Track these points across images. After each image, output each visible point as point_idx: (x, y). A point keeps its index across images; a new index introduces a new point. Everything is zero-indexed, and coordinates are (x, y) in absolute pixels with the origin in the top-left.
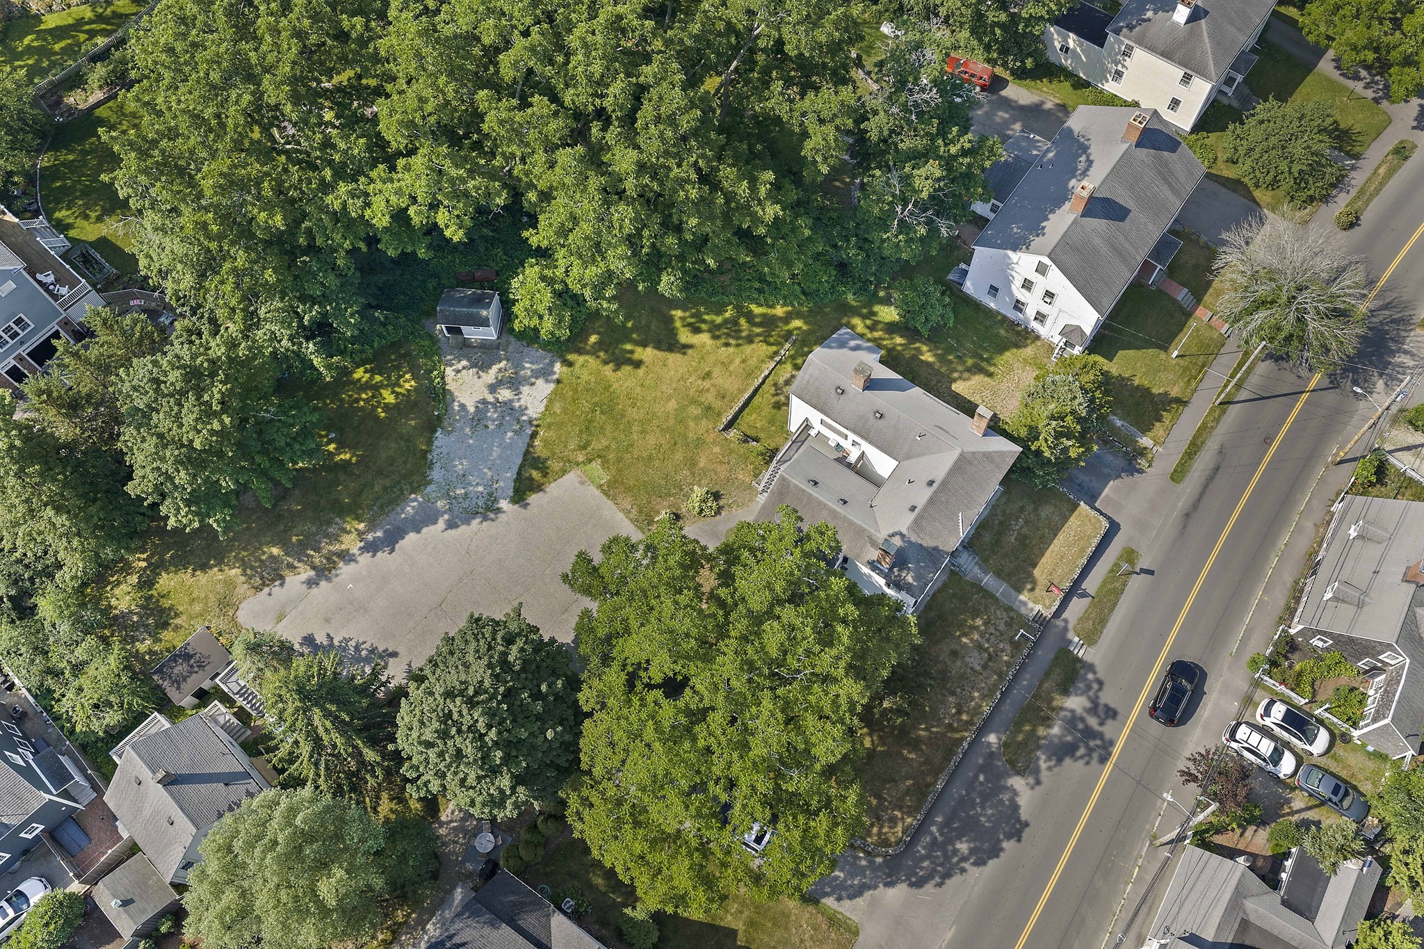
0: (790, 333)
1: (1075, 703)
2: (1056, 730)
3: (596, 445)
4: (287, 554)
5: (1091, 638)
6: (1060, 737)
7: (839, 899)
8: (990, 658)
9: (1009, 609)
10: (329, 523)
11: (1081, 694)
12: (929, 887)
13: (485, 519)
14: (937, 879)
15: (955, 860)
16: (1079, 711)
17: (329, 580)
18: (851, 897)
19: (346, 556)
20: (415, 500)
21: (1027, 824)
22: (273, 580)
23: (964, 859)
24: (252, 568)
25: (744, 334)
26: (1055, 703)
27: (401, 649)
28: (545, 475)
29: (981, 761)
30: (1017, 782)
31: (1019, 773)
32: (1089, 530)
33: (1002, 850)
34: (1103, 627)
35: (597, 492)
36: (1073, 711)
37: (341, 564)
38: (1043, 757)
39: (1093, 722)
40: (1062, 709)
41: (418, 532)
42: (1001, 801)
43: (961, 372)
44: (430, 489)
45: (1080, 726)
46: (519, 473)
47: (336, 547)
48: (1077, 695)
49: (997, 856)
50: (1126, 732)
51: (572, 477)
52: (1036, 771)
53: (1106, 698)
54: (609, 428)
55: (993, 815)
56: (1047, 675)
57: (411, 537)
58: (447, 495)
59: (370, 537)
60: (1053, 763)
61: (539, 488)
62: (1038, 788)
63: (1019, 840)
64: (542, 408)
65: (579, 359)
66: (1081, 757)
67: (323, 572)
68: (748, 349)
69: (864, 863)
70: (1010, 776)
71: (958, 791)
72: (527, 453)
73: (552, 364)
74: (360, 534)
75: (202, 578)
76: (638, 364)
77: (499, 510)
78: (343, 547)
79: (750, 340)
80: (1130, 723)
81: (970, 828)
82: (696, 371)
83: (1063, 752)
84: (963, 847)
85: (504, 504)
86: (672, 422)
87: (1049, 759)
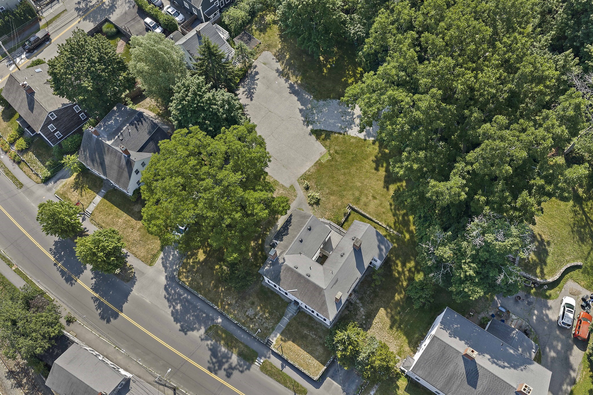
0: (402, 233)
1: (234, 359)
2: (223, 349)
3: (337, 157)
4: (287, 60)
5: (264, 368)
6: (220, 351)
7: (162, 258)
8: (251, 319)
9: (273, 329)
10: (299, 71)
11: (238, 362)
12: (164, 293)
13: (304, 121)
14: (167, 296)
15: (174, 303)
16: (231, 361)
17: (279, 75)
18: (163, 263)
19: (288, 79)
20: (311, 97)
21: (186, 334)
22: (278, 59)
23: (174, 308)
24: (281, 51)
25: (397, 212)
26: (234, 349)
27: (253, 102)
28: (323, 140)
29: (211, 315)
30: (202, 331)
31: (206, 332)
32: (312, 370)
33: (177, 323)
34: (269, 375)
35: (317, 159)
36: (230, 358)
37: (285, 78)
38: (212, 343)
39: (226, 366)
40: (232, 352)
41: (298, 100)
42: (195, 324)
43: (391, 313)
44: (315, 102)
45: (224, 360)
46: (323, 130)
47: (290, 75)
48: (238, 360)
49: (174, 321)
50: (222, 381)
51: (323, 150)
52: (207, 339)
53: (236, 373)
54: (345, 161)
55: (190, 320)
56: (246, 346)
57: (296, 98)
58: (312, 107)
59: (295, 85)
60: (210, 346)
61: (318, 138)
62: (200, 339)
63: (180, 330)
64: (352, 135)
65: (377, 146)
66: (211, 359)
67: (281, 73)
68: (390, 214)
69: (174, 267)
70: (205, 327)
71: (199, 305)
72: (332, 132)
73: (373, 136)
74: (296, 82)
75: (277, 38)
76: (377, 169)
77: (308, 126)
78: (291, 78)
79: (394, 215)
80: (225, 383)
81: (186, 310)
82: (377, 193)
83: (214, 351)
84: (178, 307)
85: (310, 127)
86: (351, 185)
87: (211, 345)
